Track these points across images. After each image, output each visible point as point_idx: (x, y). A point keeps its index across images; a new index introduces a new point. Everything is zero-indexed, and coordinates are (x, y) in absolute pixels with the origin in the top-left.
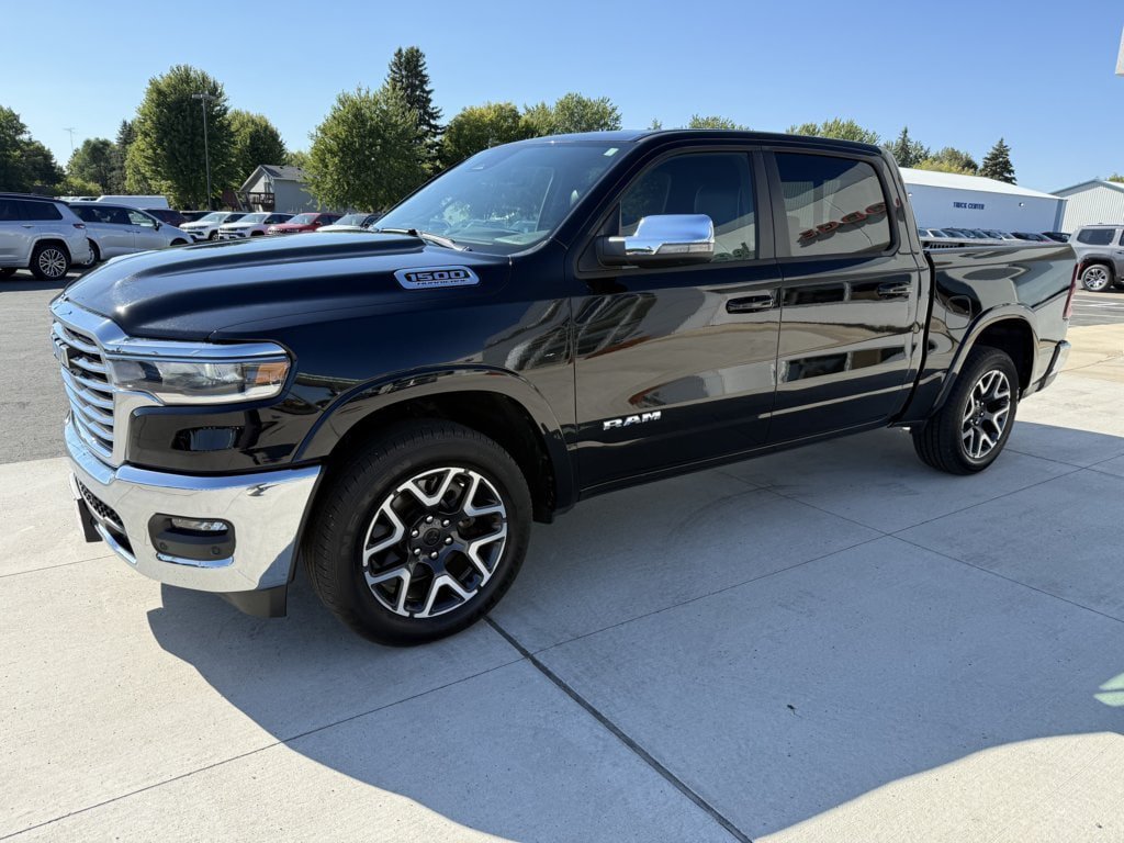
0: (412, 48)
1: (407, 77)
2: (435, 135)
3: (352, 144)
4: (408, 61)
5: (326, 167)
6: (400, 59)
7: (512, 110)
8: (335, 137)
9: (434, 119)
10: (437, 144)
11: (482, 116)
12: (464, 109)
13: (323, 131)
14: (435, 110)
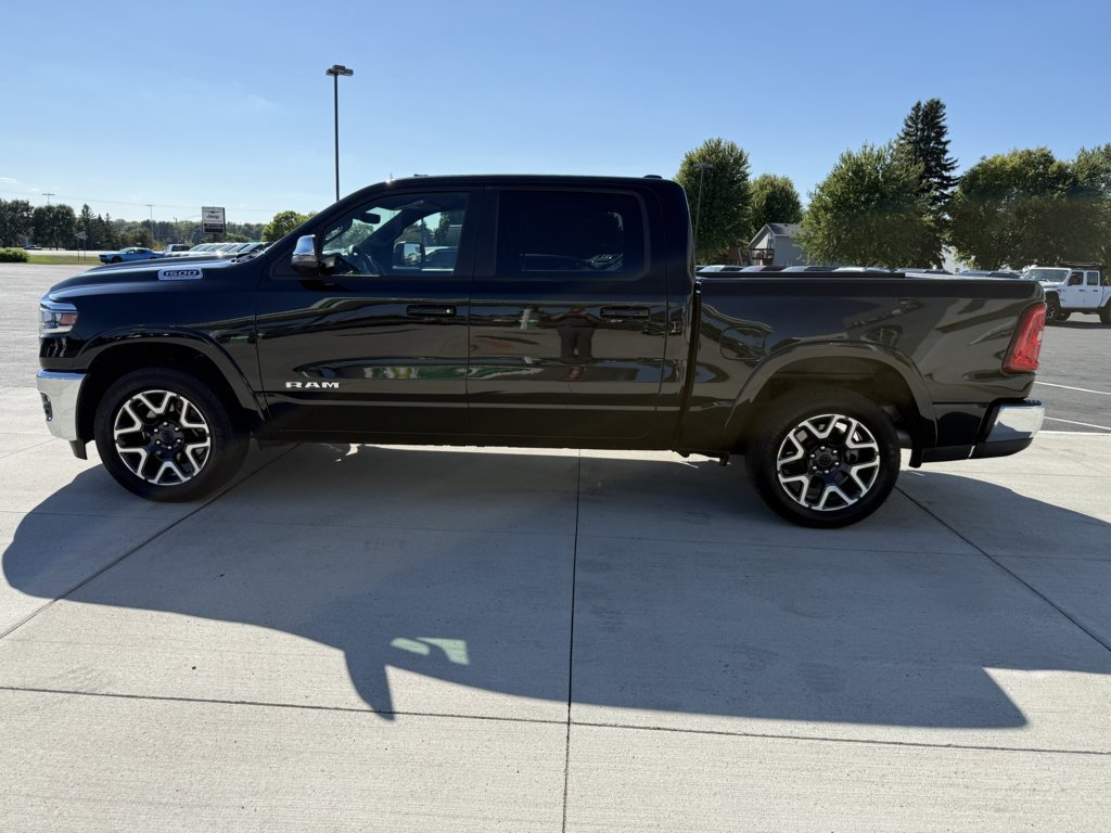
0: (932, 101)
1: (923, 130)
2: (946, 188)
3: (846, 200)
4: (926, 114)
5: (819, 223)
6: (917, 112)
7: (1044, 155)
8: (831, 194)
9: (947, 170)
10: (947, 196)
11: (1004, 163)
12: (983, 158)
13: (822, 189)
14: (949, 162)
